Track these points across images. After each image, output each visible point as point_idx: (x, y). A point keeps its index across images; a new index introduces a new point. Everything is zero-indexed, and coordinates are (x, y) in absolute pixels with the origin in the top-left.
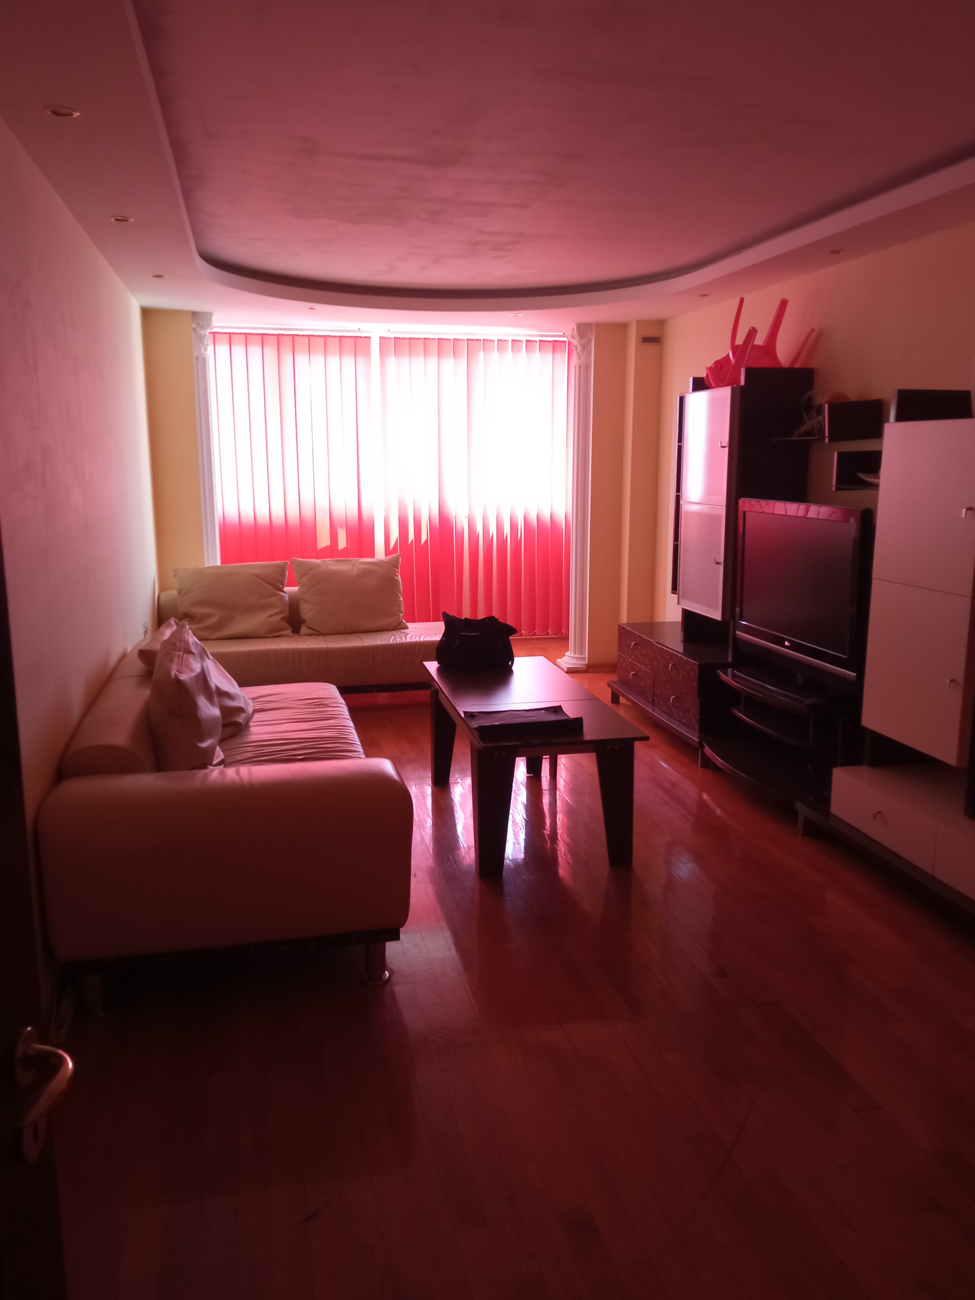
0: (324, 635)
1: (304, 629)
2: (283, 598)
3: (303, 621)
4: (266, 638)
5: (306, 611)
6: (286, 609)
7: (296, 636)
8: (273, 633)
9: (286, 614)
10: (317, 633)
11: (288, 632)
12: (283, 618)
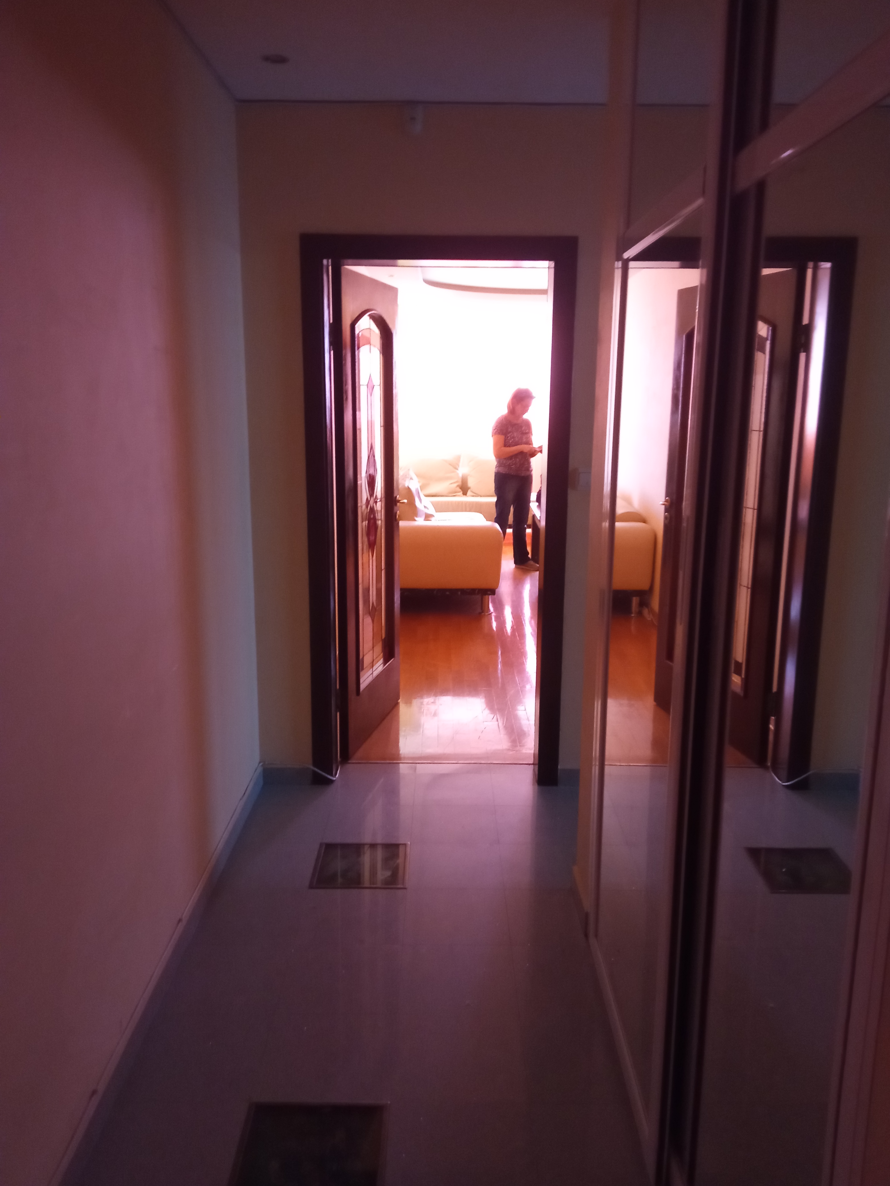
0: (481, 496)
1: (469, 493)
2: (458, 474)
3: (469, 488)
4: (448, 496)
5: (471, 483)
6: (460, 481)
7: (464, 496)
8: (453, 494)
9: (460, 483)
10: (477, 495)
11: (461, 493)
12: (458, 486)
